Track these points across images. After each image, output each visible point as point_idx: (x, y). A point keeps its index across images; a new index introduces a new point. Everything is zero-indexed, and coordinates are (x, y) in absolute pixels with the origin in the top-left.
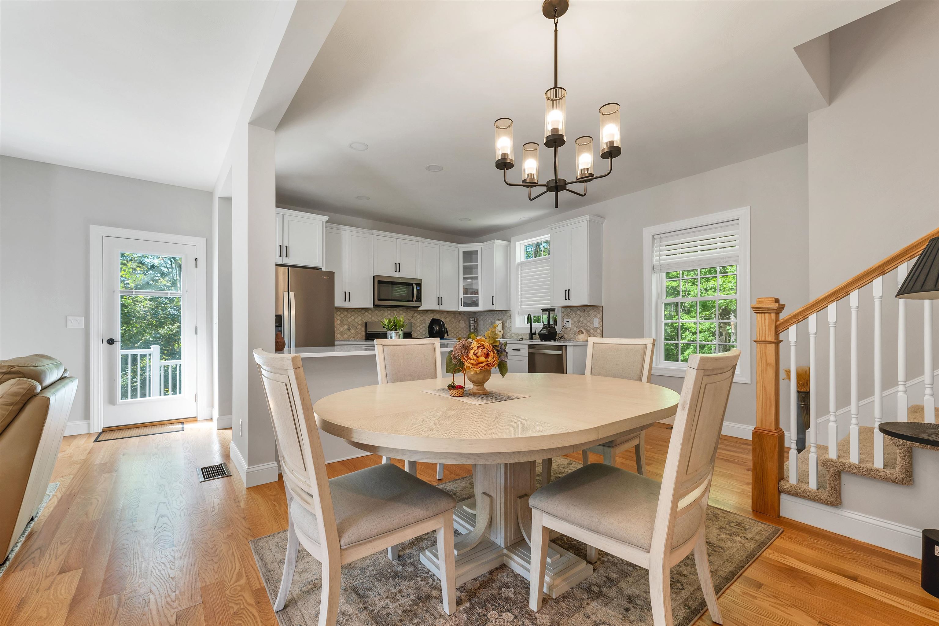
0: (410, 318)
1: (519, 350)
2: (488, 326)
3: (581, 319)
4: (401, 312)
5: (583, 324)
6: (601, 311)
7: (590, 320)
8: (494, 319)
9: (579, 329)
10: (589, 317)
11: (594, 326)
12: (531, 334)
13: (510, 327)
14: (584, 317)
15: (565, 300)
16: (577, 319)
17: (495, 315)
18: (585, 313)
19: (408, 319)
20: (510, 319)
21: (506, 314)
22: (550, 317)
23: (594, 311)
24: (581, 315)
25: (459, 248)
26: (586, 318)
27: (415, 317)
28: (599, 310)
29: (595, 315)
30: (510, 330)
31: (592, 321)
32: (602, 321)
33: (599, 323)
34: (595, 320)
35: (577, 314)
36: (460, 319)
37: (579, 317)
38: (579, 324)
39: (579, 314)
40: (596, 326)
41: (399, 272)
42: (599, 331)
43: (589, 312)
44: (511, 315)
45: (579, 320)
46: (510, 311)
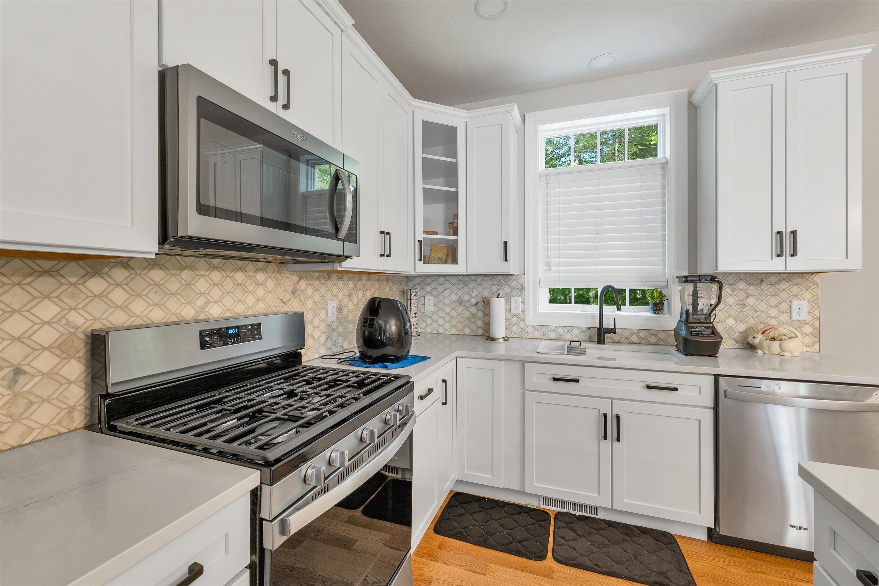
2: (448, 309)
3: (751, 301)
5: (756, 312)
6: (816, 285)
7: (778, 303)
8: (469, 294)
9: (744, 323)
10: (776, 297)
11: (795, 317)
12: (602, 330)
13: (521, 311)
14: (758, 296)
15: (779, 256)
16: (739, 300)
17: (473, 285)
18: (763, 287)
19: (281, 300)
20: (522, 293)
21: (507, 284)
22: (698, 296)
23: (791, 284)
24: (749, 292)
25: (413, 110)
26: (765, 300)
27: (301, 291)
28: (810, 282)
29: (795, 293)
30: (519, 319)
31: (784, 306)
32: (817, 306)
33: (811, 311)
34: (795, 303)
35: (737, 288)
36: (388, 293)
37: (742, 295)
38: (742, 311)
39: (742, 290)
40: (800, 316)
41: (286, 107)
42: (808, 329)
43: (777, 286)
44: (524, 285)
45: (744, 303)
46: (519, 276)
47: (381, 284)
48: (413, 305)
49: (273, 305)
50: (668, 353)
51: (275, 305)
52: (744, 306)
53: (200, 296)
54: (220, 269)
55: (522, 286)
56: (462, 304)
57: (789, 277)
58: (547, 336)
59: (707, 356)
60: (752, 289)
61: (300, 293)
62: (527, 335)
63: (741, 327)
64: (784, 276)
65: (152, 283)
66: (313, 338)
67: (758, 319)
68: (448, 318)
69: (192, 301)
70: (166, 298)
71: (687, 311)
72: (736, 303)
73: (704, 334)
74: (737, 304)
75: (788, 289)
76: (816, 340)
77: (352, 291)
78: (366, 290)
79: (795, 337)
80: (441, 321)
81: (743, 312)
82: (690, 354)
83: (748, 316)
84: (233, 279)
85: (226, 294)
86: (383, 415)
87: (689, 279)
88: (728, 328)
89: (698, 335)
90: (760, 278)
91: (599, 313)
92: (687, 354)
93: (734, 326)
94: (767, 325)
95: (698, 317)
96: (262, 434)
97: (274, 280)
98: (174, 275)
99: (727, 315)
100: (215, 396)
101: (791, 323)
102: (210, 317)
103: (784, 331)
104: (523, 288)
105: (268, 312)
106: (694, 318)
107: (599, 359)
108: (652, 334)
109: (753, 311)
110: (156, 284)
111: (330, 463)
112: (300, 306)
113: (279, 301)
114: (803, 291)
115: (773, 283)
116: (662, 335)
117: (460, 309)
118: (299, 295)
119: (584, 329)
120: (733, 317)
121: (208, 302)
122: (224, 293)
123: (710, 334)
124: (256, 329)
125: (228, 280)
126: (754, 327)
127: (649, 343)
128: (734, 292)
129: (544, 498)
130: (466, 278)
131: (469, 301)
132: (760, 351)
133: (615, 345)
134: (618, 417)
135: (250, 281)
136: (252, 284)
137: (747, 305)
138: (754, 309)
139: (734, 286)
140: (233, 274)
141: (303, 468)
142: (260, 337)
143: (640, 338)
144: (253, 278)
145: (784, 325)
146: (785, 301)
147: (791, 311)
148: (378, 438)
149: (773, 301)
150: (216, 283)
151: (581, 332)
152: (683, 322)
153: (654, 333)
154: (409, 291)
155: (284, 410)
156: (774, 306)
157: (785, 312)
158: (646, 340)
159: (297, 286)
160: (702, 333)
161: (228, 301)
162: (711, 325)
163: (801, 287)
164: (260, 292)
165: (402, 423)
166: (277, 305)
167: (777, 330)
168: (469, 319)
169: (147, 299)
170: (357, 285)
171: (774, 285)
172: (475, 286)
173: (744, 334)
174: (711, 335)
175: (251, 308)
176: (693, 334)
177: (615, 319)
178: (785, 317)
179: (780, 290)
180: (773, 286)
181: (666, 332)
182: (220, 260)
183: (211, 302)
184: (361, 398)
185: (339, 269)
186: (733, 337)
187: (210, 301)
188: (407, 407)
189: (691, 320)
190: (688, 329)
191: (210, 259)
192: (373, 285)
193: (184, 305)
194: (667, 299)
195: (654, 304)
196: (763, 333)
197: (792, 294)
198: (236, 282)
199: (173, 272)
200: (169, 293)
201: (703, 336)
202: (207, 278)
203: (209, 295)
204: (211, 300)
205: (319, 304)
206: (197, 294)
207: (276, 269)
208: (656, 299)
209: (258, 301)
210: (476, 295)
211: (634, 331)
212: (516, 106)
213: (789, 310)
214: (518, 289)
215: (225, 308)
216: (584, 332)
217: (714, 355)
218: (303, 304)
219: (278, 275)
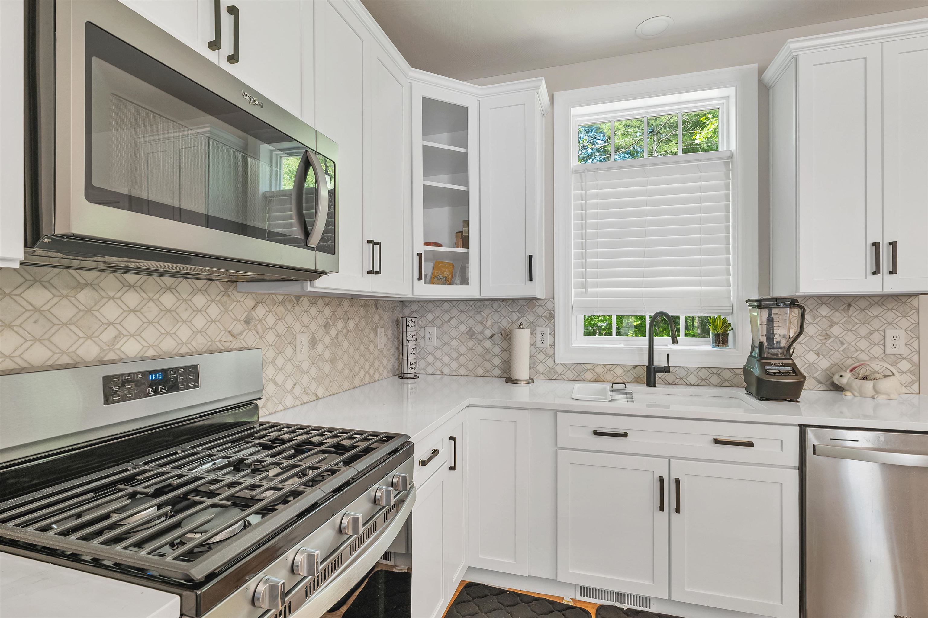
0: (239, 327)
1: (750, 444)
2: (454, 343)
3: (836, 330)
4: (199, 300)
5: (842, 344)
6: (915, 311)
7: (868, 333)
8: (482, 323)
9: (828, 359)
10: (867, 325)
11: (889, 350)
12: (652, 369)
13: (550, 345)
14: (845, 325)
15: (874, 273)
16: (821, 329)
17: (487, 311)
18: (850, 312)
19: (229, 332)
20: (550, 322)
21: (531, 310)
22: (774, 324)
23: (884, 310)
24: (834, 319)
25: (411, 83)
26: (853, 329)
27: (258, 320)
28: (908, 307)
29: (890, 320)
30: (547, 355)
31: (876, 337)
32: (915, 337)
33: (909, 343)
34: (890, 333)
35: (819, 315)
36: (377, 323)
37: (825, 323)
38: (824, 344)
39: (825, 317)
40: (895, 350)
41: (233, 59)
42: (905, 365)
43: (867, 311)
44: (553, 312)
45: (828, 333)
46: (547, 300)
47: (368, 311)
48: (410, 338)
49: (218, 339)
50: (735, 398)
51: (221, 339)
52: (828, 337)
53: (108, 327)
54: (138, 289)
55: (551, 314)
56: (474, 337)
57: (882, 300)
58: (582, 376)
59: (785, 400)
60: (837, 316)
61: (257, 322)
62: (557, 375)
63: (824, 364)
64: (876, 299)
65: (30, 308)
66: (276, 383)
67: (844, 352)
68: (455, 355)
69: (96, 334)
70: (53, 330)
71: (761, 344)
72: (817, 334)
73: (783, 373)
74: (819, 335)
75: (880, 315)
76: (914, 378)
77: (329, 320)
78: (349, 318)
79: (891, 376)
80: (446, 359)
81: (827, 345)
82: (764, 399)
83: (832, 350)
84: (158, 303)
85: (148, 324)
86: (371, 492)
87: (763, 303)
88: (809, 364)
89: (775, 374)
90: (847, 302)
91: (648, 347)
92: (760, 398)
93: (816, 362)
94: (856, 361)
95: (775, 351)
96: (192, 531)
97: (220, 305)
98: (66, 297)
99: (807, 349)
100: (127, 470)
101: (885, 358)
102: (123, 356)
103: (877, 368)
104: (551, 316)
105: (211, 349)
106: (769, 353)
107: (648, 406)
108: (715, 374)
109: (838, 342)
110: (37, 310)
111: (293, 570)
112: (258, 340)
113: (227, 333)
114: (899, 318)
115: (863, 308)
116: (727, 375)
117: (471, 344)
118: (256, 326)
119: (629, 368)
120: (814, 351)
121: (120, 335)
122: (144, 323)
123: (790, 373)
124: (191, 373)
125: (151, 304)
126: (840, 363)
127: (711, 384)
128: (815, 319)
129: (581, 587)
130: (479, 303)
131: (482, 332)
132: (849, 394)
133: (668, 388)
134: (677, 481)
135: (184, 306)
136: (186, 310)
137: (832, 335)
138: (840, 340)
139: (815, 311)
140: (157, 296)
141: (251, 584)
142: (197, 384)
143: (699, 378)
144: (189, 302)
145: (877, 360)
146: (877, 330)
147: (884, 343)
148: (364, 525)
149: (863, 331)
150: (132, 308)
151: (625, 371)
152: (755, 357)
153: (718, 371)
154: (404, 320)
155: (229, 489)
156: (864, 337)
157: (878, 344)
158: (707, 381)
159: (253, 313)
160: (780, 372)
161: (150, 334)
162: (791, 362)
163: (897, 313)
164: (199, 322)
165: (397, 501)
166: (224, 339)
167: (868, 367)
168: (483, 356)
169: (21, 332)
170: (335, 313)
171: (864, 310)
172: (490, 314)
173: (828, 372)
174: (792, 374)
175: (185, 343)
176: (769, 372)
177: (668, 354)
178: (877, 351)
179: (871, 317)
180: (862, 311)
181: (732, 371)
182: (138, 277)
183: (124, 336)
184: (340, 470)
185: (310, 289)
186: (815, 376)
187: (123, 334)
188: (404, 478)
189: (765, 355)
190: (763, 366)
191: (122, 274)
192: (357, 312)
193: (81, 341)
194: (732, 329)
195: (716, 335)
196: (851, 371)
197: (885, 322)
198: (163, 308)
199: (65, 292)
200: (58, 322)
201: (782, 375)
202: (119, 302)
203: (121, 325)
204: (125, 332)
205: (283, 338)
206: (103, 324)
207: (222, 289)
208: (718, 329)
209: (195, 333)
210: (491, 325)
211: (692, 370)
212: (543, 81)
213: (883, 341)
214: (545, 317)
215: (145, 344)
216: (629, 371)
217: (795, 400)
218: (261, 338)
219: (225, 298)
